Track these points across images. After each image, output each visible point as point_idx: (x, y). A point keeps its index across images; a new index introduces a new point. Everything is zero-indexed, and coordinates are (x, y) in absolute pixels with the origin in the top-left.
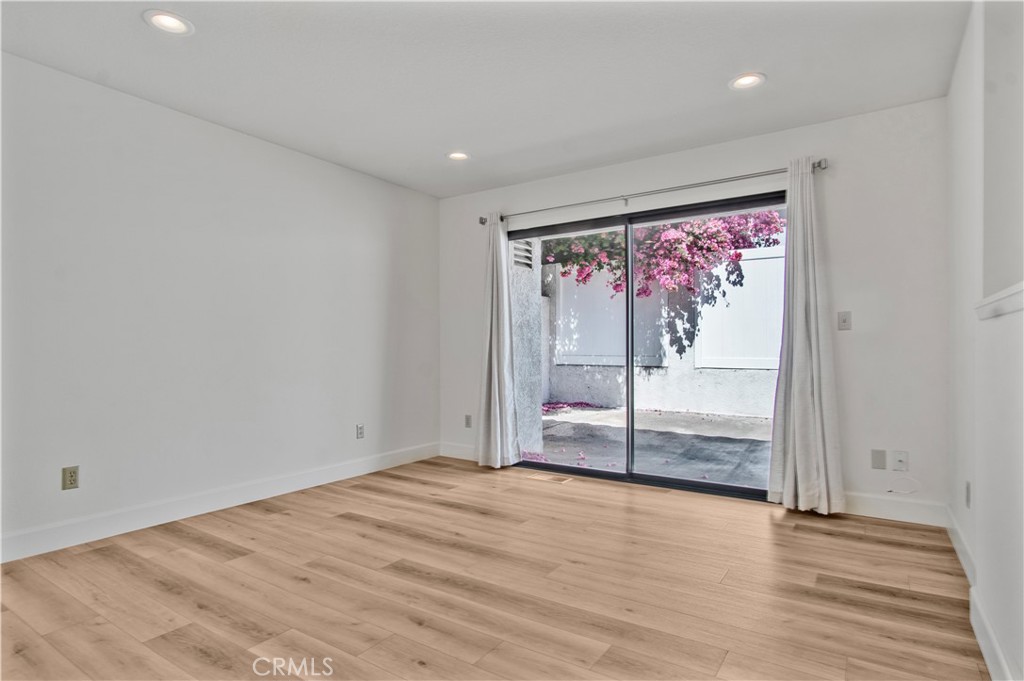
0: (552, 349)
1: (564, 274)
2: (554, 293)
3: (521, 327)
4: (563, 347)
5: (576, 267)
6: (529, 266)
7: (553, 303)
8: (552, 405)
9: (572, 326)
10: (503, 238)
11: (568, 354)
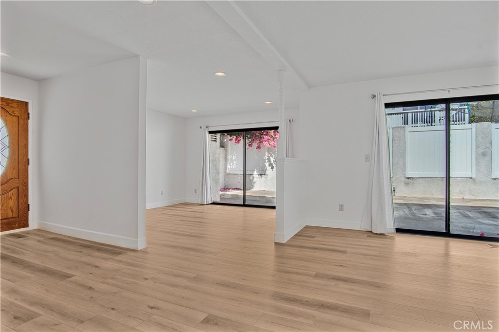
0: (226, 168)
1: (230, 140)
2: (227, 146)
3: (213, 161)
4: (230, 166)
5: (235, 137)
6: (216, 141)
7: (226, 151)
8: (226, 189)
9: (234, 158)
10: (207, 133)
11: (231, 169)
